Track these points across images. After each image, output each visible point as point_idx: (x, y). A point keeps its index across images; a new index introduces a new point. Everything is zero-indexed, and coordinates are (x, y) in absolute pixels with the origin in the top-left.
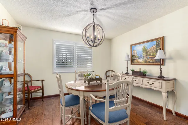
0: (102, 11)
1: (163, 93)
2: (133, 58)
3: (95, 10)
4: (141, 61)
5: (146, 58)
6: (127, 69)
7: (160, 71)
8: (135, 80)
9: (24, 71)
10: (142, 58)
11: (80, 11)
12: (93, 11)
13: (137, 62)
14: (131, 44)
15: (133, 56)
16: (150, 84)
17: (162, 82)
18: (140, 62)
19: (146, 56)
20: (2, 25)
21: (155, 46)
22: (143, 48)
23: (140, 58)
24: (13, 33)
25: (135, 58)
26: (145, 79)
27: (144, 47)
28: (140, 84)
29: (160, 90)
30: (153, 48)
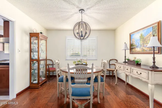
0: (89, 10)
1: (149, 84)
2: (132, 47)
3: (83, 11)
4: (138, 49)
5: (143, 46)
6: (125, 58)
7: (153, 61)
8: (127, 69)
9: (46, 57)
10: (139, 46)
11: (73, 14)
12: (82, 12)
13: (135, 51)
14: (130, 33)
15: (131, 45)
16: (138, 74)
17: (148, 73)
18: (138, 51)
19: (143, 44)
20: (33, 32)
21: (152, 32)
22: (140, 36)
23: (138, 47)
24: (37, 36)
25: (134, 47)
26: (136, 69)
27: (142, 35)
28: (131, 73)
29: (147, 81)
30: (150, 35)
